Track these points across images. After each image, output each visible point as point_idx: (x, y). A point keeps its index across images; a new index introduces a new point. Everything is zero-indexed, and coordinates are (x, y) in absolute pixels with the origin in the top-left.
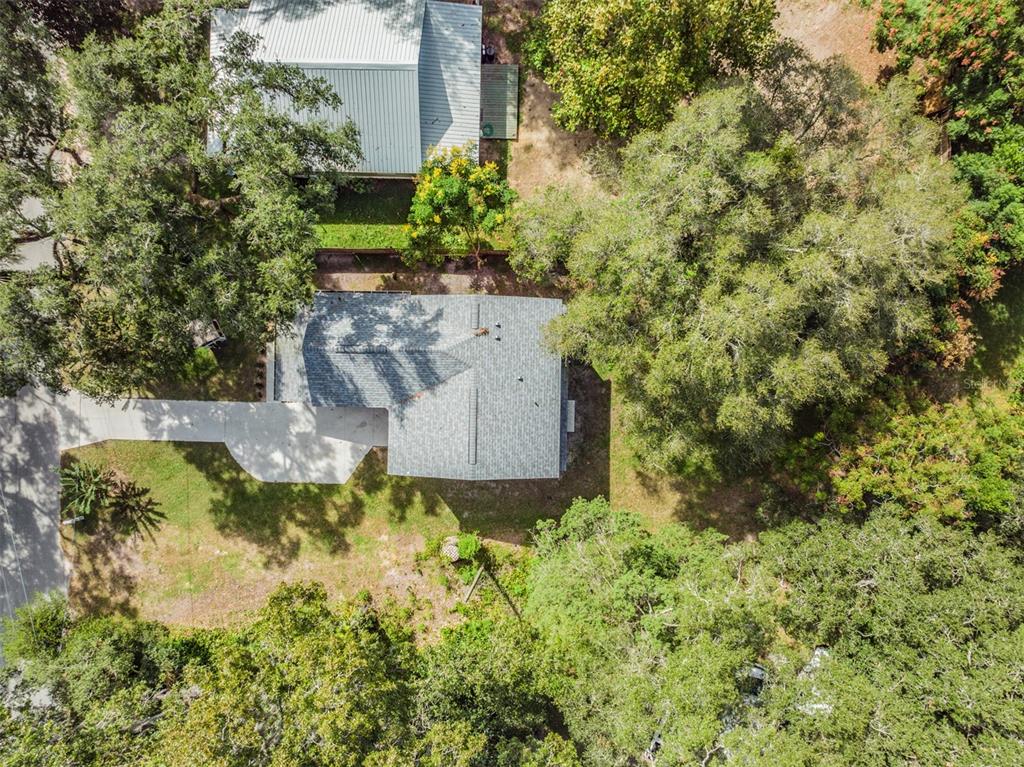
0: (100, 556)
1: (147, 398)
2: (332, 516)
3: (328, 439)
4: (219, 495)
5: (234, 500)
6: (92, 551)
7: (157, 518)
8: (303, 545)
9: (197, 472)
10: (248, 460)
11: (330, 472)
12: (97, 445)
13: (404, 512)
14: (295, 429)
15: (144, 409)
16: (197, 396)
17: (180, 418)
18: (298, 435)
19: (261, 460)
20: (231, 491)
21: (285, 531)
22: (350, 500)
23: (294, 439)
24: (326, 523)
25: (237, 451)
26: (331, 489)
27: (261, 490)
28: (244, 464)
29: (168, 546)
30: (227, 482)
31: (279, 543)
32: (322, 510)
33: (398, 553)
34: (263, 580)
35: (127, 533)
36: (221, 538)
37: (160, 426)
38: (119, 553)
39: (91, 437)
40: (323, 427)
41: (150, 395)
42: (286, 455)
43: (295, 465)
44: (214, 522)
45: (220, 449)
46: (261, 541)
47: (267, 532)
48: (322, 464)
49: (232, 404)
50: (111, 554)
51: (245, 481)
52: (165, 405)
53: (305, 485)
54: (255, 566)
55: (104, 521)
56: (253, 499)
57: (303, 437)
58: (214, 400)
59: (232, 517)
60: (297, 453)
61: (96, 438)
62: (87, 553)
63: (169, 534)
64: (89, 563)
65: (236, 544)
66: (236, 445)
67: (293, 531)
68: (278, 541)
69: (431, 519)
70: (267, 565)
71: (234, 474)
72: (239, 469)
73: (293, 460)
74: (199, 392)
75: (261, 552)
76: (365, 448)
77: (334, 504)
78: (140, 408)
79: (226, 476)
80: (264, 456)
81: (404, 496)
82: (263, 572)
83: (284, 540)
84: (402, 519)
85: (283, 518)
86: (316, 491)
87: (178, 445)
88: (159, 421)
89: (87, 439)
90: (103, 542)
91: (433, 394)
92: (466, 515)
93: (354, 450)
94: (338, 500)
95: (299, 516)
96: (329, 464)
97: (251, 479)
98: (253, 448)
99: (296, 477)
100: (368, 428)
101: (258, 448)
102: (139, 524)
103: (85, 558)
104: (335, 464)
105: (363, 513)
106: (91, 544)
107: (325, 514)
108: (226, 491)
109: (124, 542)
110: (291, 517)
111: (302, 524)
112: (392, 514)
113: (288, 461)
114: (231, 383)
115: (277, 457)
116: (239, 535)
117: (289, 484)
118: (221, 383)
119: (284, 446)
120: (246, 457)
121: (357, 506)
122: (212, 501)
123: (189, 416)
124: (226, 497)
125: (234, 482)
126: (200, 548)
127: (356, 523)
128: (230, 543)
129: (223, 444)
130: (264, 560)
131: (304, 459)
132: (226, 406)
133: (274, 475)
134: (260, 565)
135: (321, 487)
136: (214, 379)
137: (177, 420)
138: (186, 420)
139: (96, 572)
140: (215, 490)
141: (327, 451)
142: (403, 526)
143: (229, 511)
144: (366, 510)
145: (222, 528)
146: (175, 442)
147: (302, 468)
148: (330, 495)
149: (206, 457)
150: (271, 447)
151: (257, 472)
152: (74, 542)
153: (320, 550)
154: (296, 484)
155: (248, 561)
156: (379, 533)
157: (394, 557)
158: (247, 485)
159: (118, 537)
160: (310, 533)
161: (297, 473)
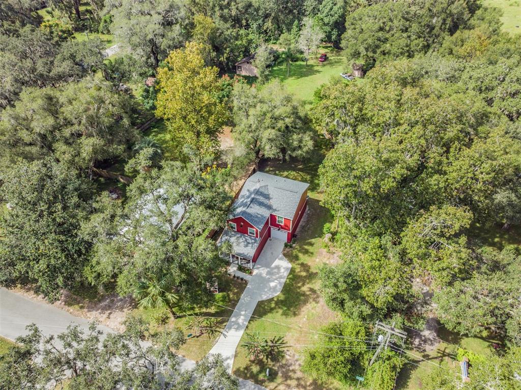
0: (290, 374)
1: (225, 326)
2: (304, 274)
3: (273, 266)
4: (281, 311)
5: (284, 305)
6: (287, 377)
7: (281, 340)
8: (312, 287)
9: (267, 316)
10: (270, 295)
11: (287, 269)
12: (236, 356)
13: (310, 252)
14: (264, 275)
15: (230, 328)
16: (234, 306)
17: (241, 315)
18: (267, 275)
19: (272, 290)
20: (280, 306)
21: (304, 292)
22: (299, 266)
23: (268, 277)
24: (305, 277)
25: (264, 297)
26: (292, 271)
27: (284, 294)
28: (271, 297)
29: (295, 340)
30: (276, 306)
31: (308, 295)
32: (300, 277)
33: (325, 257)
34: (323, 306)
35: (283, 357)
36: (299, 316)
37: (241, 324)
38: (291, 364)
39: (231, 357)
40: (267, 265)
41: (225, 324)
42: (273, 281)
43: (279, 279)
44: (291, 317)
45: (260, 304)
46: (305, 302)
47: (302, 298)
48: (282, 270)
49: (244, 293)
50: (291, 368)
51: (278, 299)
52: (233, 319)
53: (287, 278)
54: (315, 307)
55: (274, 365)
56: (286, 299)
57: (268, 273)
58: (239, 300)
59: (292, 309)
60: (274, 277)
61: (233, 355)
62: (286, 380)
63: (290, 338)
64: (292, 381)
65: (303, 311)
66: (262, 297)
67: (305, 289)
68: (308, 296)
69: (315, 245)
70: (317, 303)
71: (273, 302)
72: (272, 299)
73: (276, 279)
74: (233, 304)
75: (311, 303)
76: (281, 256)
77: (299, 272)
78: (229, 330)
79: (273, 305)
80: (271, 288)
81: (304, 251)
82: (319, 305)
83: (308, 293)
84: (312, 253)
85: (299, 291)
86: (291, 275)
87: (252, 319)
88: (238, 324)
89: (231, 359)
90: (284, 370)
91: (271, 198)
92: (317, 236)
93: (281, 259)
94: (298, 270)
95: (299, 285)
96: (284, 268)
97: (278, 296)
98: (266, 292)
99: (283, 281)
100: (274, 252)
101: (266, 290)
102: (280, 349)
103: (289, 382)
104: (284, 266)
105: (306, 264)
106: (282, 376)
107: (302, 276)
108: (279, 308)
109: (287, 360)
110: (299, 287)
111: (303, 285)
112: (309, 256)
113: (276, 281)
114: (236, 291)
115: (272, 284)
116: (300, 309)
117: (285, 284)
118: (234, 294)
119: (269, 281)
120: (268, 295)
121: (302, 265)
122: (282, 315)
123: (242, 311)
124: (282, 308)
125: (277, 303)
126: (301, 326)
127: (309, 267)
128: (302, 313)
129: (259, 302)
130: (314, 303)
131: (277, 276)
132: (244, 295)
133: (280, 288)
134: (315, 305)
135: (290, 274)
136: (231, 296)
137: (241, 316)
138: (243, 313)
139: (298, 379)
140: (277, 312)
141: (278, 267)
142: (315, 253)
143: (289, 309)
144: (305, 263)
145: (295, 314)
146: (250, 320)
147: (281, 277)
148: (294, 272)
149: (261, 310)
150: (268, 285)
151: (276, 293)
152: (279, 384)
153: (315, 283)
154: (286, 282)
155: (312, 309)
156: (315, 261)
157: (326, 259)
158: (280, 299)
159: (284, 362)
160: (308, 283)
161: (282, 280)
